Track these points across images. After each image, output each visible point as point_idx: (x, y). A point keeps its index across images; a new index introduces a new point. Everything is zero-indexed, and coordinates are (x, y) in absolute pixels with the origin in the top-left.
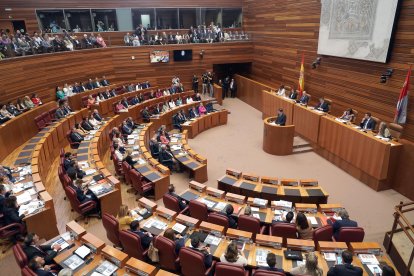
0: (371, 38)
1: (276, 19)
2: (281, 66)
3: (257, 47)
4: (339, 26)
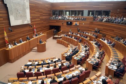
4: (17, 15)
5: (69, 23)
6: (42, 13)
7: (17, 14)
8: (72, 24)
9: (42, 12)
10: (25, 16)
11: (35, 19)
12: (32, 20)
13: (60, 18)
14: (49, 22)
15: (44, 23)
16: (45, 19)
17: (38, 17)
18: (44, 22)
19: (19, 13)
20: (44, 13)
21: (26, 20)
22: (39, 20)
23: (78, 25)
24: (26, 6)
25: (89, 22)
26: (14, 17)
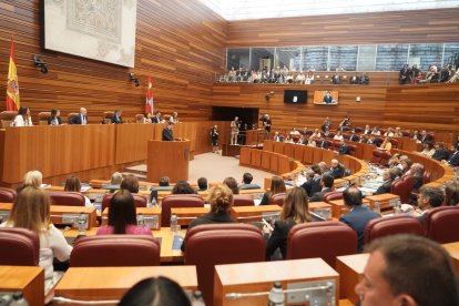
0: (120, 43)
4: (81, 15)
5: (295, 99)
7: (81, 10)
8: (309, 101)
9: (186, 43)
10: (116, 32)
11: (154, 57)
12: (143, 60)
13: (258, 76)
14: (212, 93)
15: (190, 87)
16: (198, 75)
17: (169, 58)
18: (191, 83)
19: (91, 9)
20: (192, 49)
21: (115, 47)
22: (174, 69)
23: (335, 101)
25: (384, 91)
26: (65, 17)
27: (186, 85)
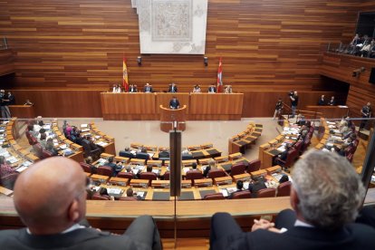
0: (191, 40)
1: (60, 23)
2: (84, 69)
3: (20, 54)
6: (279, 27)
7: (161, 29)
10: (188, 35)
12: (218, 47)
14: (322, 63)
15: (281, 60)
17: (254, 40)
18: (280, 56)
21: (187, 44)
24: (195, 8)
27: (275, 59)
